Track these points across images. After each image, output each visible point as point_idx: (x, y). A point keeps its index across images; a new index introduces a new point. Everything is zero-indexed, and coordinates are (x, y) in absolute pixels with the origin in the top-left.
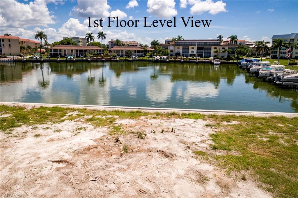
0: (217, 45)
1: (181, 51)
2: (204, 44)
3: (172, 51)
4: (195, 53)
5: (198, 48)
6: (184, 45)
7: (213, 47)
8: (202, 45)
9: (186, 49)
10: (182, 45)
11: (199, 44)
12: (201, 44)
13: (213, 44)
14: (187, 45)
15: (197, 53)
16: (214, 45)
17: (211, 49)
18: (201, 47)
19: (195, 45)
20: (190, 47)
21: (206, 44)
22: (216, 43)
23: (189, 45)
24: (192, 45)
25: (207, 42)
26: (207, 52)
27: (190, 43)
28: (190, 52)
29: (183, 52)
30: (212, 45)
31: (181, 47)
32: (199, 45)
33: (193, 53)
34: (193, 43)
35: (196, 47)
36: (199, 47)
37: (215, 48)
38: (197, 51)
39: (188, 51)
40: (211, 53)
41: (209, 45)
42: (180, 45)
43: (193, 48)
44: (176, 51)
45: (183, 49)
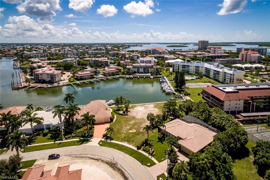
0: (151, 68)
1: (136, 70)
3: (132, 70)
4: (142, 71)
5: (144, 69)
6: (138, 68)
9: (138, 69)
10: (137, 68)
11: (144, 67)
14: (139, 68)
17: (149, 69)
20: (140, 69)
21: (147, 67)
28: (140, 71)
29: (137, 71)
30: (150, 68)
31: (136, 69)
34: (141, 67)
35: (143, 69)
37: (151, 69)
40: (149, 71)
41: (148, 68)
42: (136, 68)
43: (141, 69)
44: (134, 70)
45: (137, 69)
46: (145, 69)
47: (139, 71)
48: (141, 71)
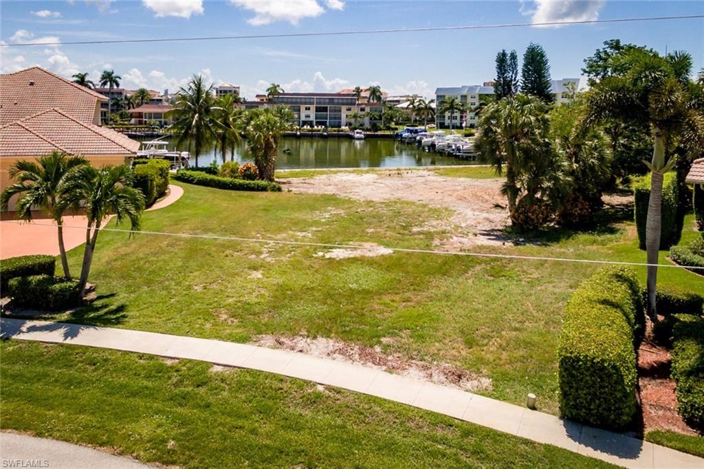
0: (352, 104)
2: (327, 101)
4: (312, 118)
5: (318, 110)
6: (292, 103)
7: (344, 108)
8: (325, 103)
9: (294, 111)
10: (287, 103)
11: (318, 101)
12: (322, 101)
13: (345, 101)
14: (296, 103)
15: (316, 118)
16: (347, 104)
17: (340, 111)
19: (311, 103)
20: (303, 107)
21: (331, 101)
22: (349, 101)
23: (301, 103)
24: (305, 103)
25: (333, 99)
26: (333, 116)
27: (303, 100)
28: (303, 117)
30: (343, 104)
32: (320, 103)
33: (307, 119)
34: (308, 100)
35: (313, 108)
36: (320, 107)
37: (349, 110)
38: (316, 115)
39: (300, 114)
40: (340, 118)
41: (338, 104)
42: (282, 103)
43: (308, 109)
46: (325, 109)
47: (299, 118)
48: (308, 116)
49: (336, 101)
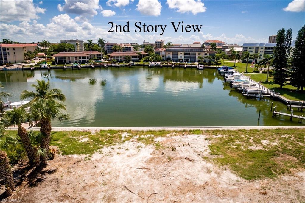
0: (201, 52)
1: (171, 57)
2: (190, 50)
3: (163, 56)
4: (183, 58)
5: (185, 54)
6: (174, 51)
7: (197, 53)
8: (188, 51)
9: (175, 55)
10: (172, 51)
11: (186, 50)
13: (198, 50)
14: (176, 51)
15: (185, 58)
16: (199, 52)
17: (195, 55)
18: (188, 53)
19: (183, 51)
20: (179, 53)
21: (191, 50)
22: (200, 50)
23: (178, 51)
24: (180, 51)
25: (192, 49)
26: (192, 57)
27: (179, 50)
28: (179, 57)
29: (173, 57)
30: (197, 52)
31: (171, 53)
34: (181, 50)
35: (183, 53)
37: (199, 54)
38: (184, 56)
39: (177, 56)
40: (195, 58)
41: (195, 51)
42: (170, 51)
43: (181, 54)
44: (167, 56)
45: (173, 54)
46: (189, 54)
47: (177, 57)
48: (181, 57)
49: (193, 50)
